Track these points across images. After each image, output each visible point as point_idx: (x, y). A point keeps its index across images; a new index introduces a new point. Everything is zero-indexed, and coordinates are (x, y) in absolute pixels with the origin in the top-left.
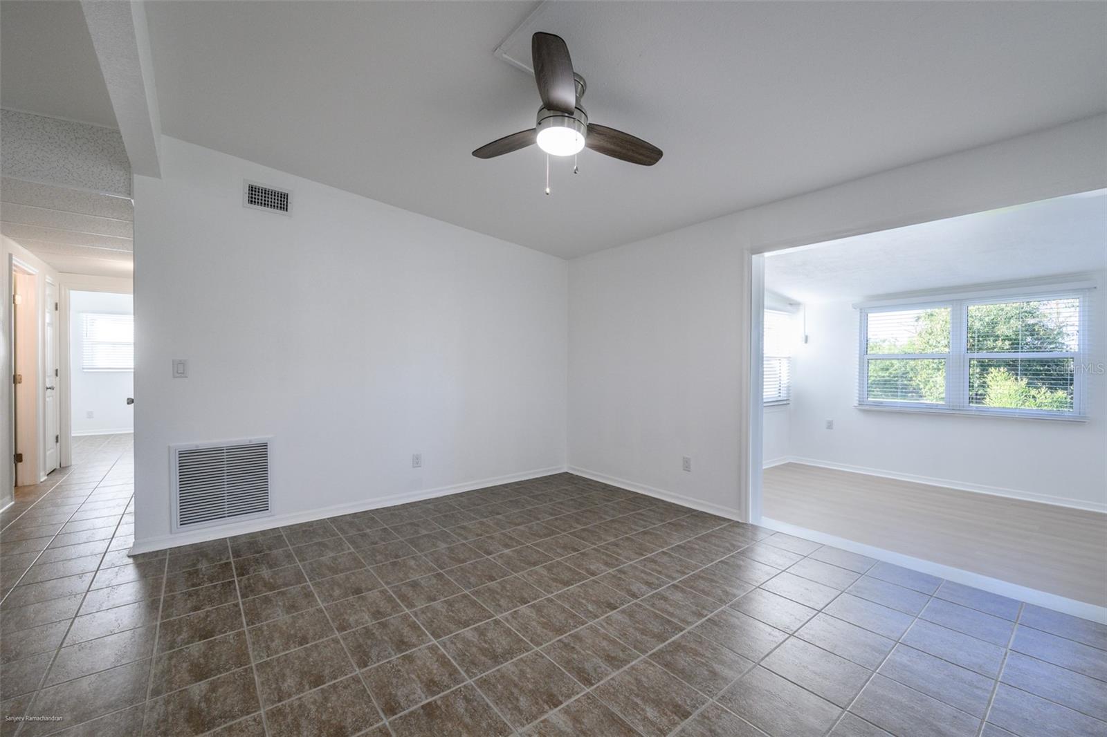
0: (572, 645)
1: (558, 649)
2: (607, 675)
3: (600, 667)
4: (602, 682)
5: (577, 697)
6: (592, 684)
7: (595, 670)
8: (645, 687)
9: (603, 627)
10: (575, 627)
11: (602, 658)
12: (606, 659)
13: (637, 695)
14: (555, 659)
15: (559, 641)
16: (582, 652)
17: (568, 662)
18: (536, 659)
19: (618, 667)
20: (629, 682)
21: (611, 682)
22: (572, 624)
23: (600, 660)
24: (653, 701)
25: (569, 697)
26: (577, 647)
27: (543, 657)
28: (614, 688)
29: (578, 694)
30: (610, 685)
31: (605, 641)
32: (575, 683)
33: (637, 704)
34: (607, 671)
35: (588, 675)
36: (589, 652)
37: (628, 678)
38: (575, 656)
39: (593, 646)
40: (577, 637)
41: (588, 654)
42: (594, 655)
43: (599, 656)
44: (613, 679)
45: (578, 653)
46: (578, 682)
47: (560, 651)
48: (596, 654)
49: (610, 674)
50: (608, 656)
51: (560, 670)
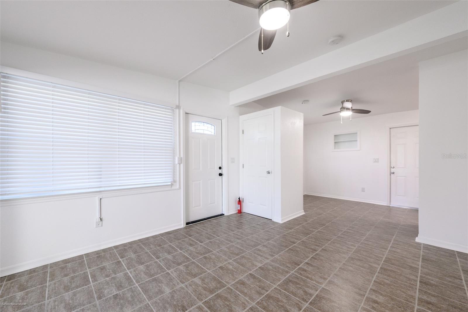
0: (260, 289)
1: (266, 286)
2: (244, 277)
3: (247, 280)
4: (246, 275)
5: (254, 270)
6: (249, 274)
7: (249, 279)
8: (231, 274)
9: (247, 301)
10: (262, 300)
11: (247, 284)
12: (245, 283)
13: (234, 271)
14: (266, 282)
15: (267, 291)
16: (255, 286)
17: (260, 281)
18: (273, 281)
19: (240, 280)
20: (236, 275)
21: (243, 275)
22: (264, 302)
23: (247, 283)
24: (229, 270)
25: (257, 270)
26: (258, 288)
27: (271, 282)
28: (242, 273)
29: (254, 271)
30: (243, 274)
31: (246, 292)
32: (255, 274)
33: (235, 269)
34: (244, 279)
35: (251, 277)
36: (253, 286)
37: (237, 276)
38: (258, 284)
39: (251, 289)
40: (260, 294)
41: (253, 285)
42: (250, 285)
43: (248, 284)
44: (242, 276)
45: (257, 285)
46: (254, 274)
47: (265, 286)
48: (250, 286)
49: (243, 278)
50: (244, 285)
51: (262, 278)
